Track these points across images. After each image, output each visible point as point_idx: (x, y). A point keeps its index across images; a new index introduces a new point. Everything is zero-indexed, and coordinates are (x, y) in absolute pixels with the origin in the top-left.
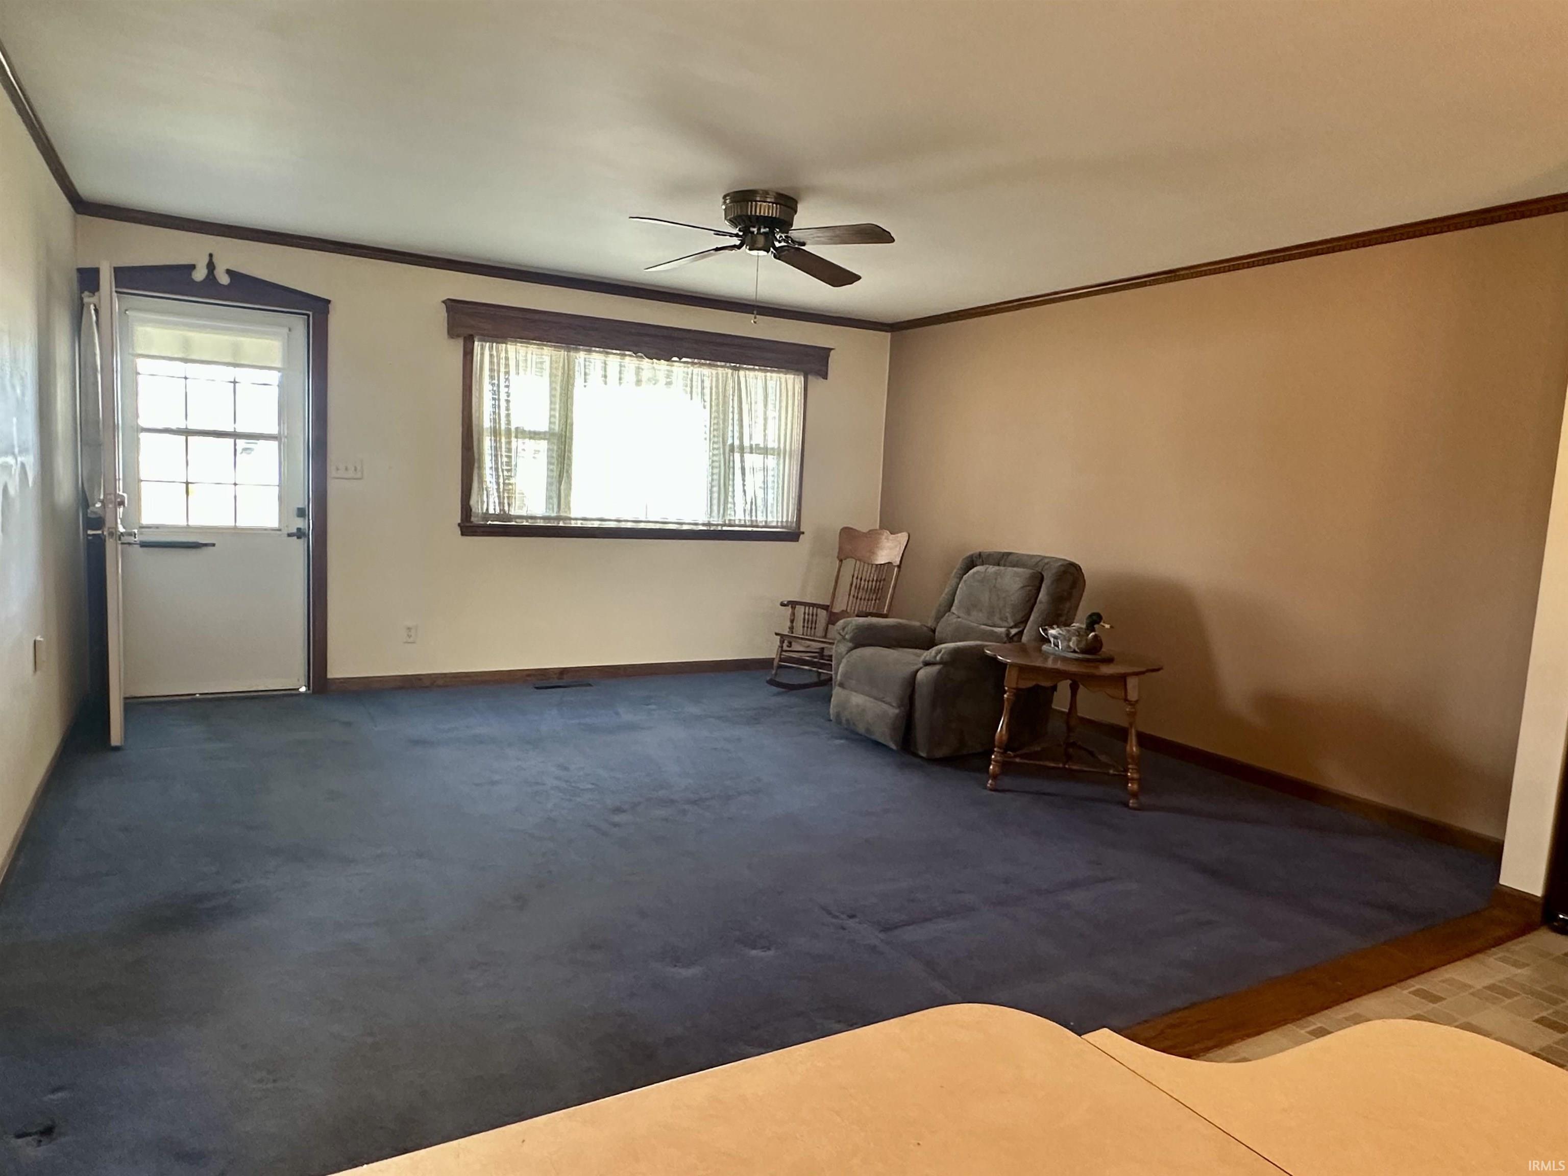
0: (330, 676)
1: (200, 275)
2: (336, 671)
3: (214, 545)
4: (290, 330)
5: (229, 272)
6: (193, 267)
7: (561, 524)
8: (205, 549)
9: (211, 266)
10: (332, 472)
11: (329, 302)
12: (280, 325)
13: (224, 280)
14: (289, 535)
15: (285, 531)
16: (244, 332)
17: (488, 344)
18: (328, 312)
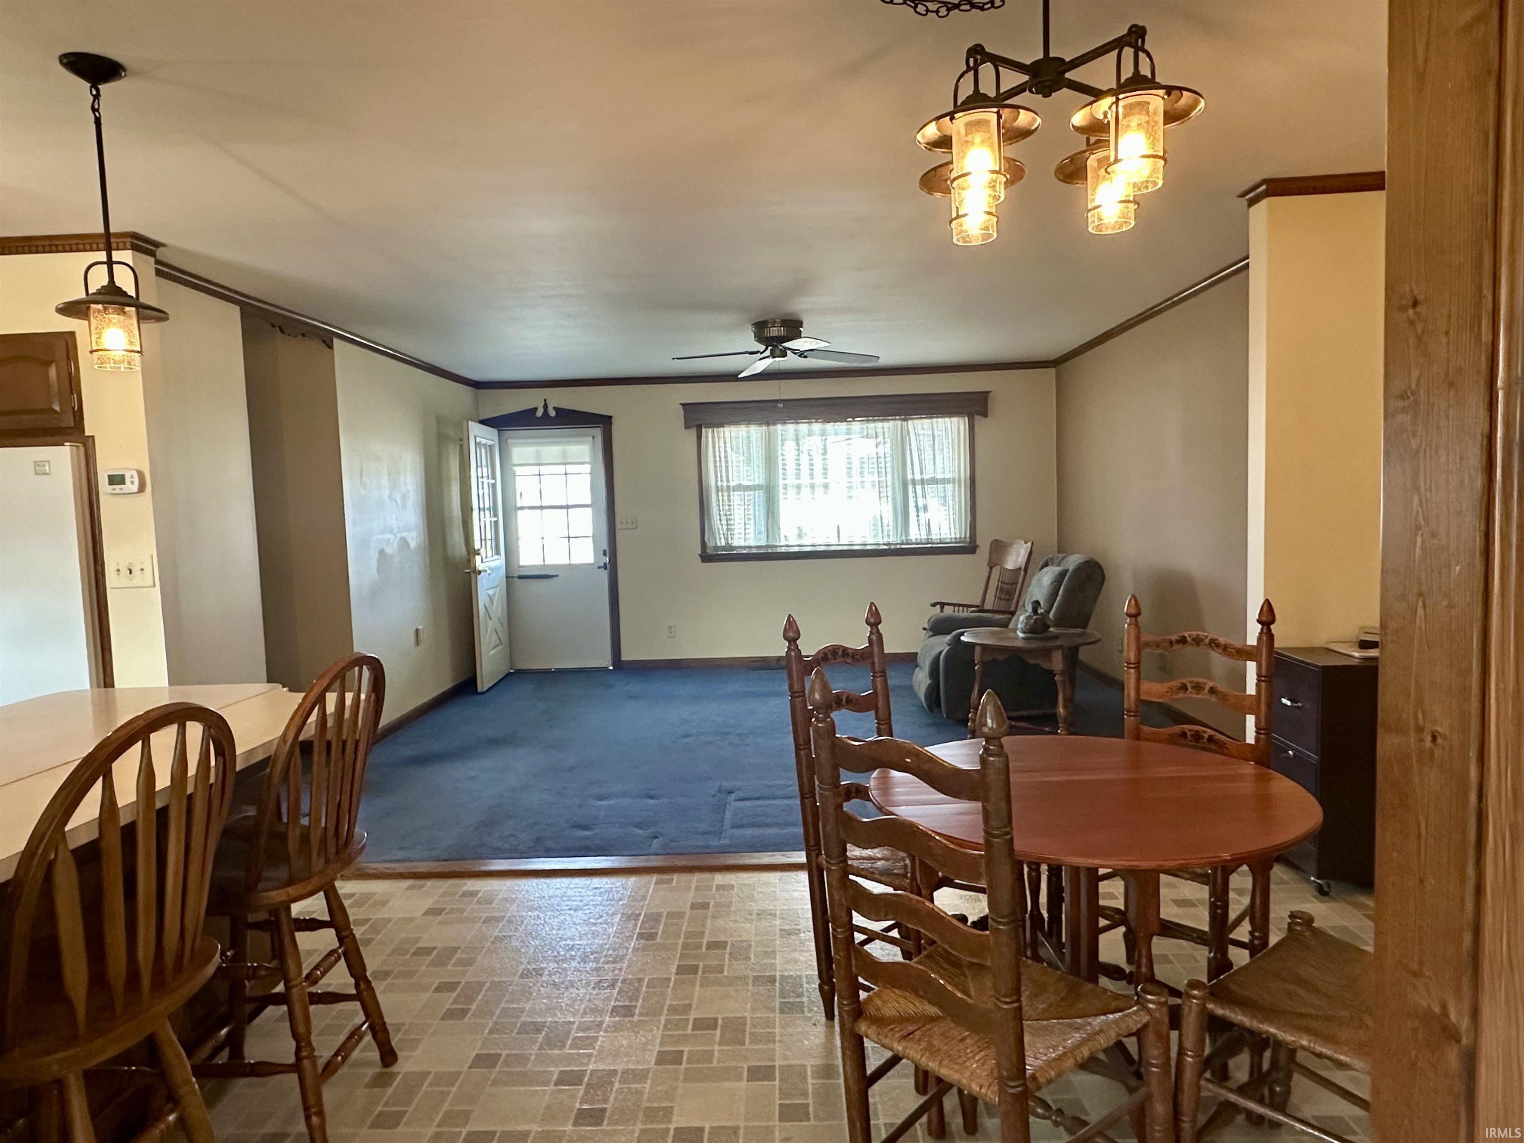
0: (623, 659)
1: (540, 413)
2: (626, 656)
3: (557, 576)
4: (593, 438)
5: (555, 408)
6: (536, 409)
7: (770, 551)
8: (552, 578)
9: (546, 407)
10: (618, 525)
11: (611, 417)
12: (588, 435)
13: (552, 413)
14: (599, 568)
15: (597, 565)
16: (568, 443)
17: (710, 430)
18: (611, 424)
